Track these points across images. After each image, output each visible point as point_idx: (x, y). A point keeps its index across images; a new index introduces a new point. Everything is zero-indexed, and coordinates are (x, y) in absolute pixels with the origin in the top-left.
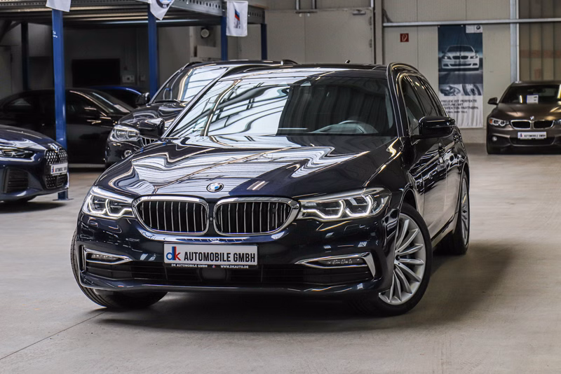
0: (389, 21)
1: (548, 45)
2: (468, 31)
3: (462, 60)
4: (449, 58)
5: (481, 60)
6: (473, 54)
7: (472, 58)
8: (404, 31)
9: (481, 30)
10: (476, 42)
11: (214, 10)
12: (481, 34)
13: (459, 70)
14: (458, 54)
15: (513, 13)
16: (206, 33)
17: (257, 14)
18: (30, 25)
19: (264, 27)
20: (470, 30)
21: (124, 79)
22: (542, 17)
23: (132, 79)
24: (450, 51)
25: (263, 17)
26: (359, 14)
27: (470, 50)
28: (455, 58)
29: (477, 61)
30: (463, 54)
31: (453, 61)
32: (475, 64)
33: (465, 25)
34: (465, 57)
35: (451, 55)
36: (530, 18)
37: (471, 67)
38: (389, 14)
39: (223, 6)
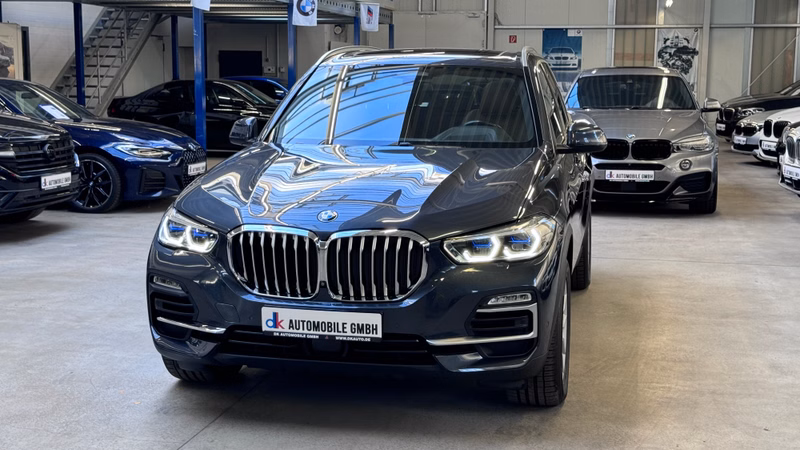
0: (500, 24)
1: (640, 50)
2: (569, 35)
3: (563, 61)
4: (551, 58)
5: (580, 61)
6: (573, 55)
7: (572, 59)
8: (512, 33)
9: (581, 35)
10: (576, 45)
11: (348, 12)
12: (581, 38)
13: (560, 69)
14: (559, 55)
15: (611, 20)
16: (339, 30)
17: (386, 16)
18: (180, 19)
19: (391, 27)
20: (571, 34)
21: (266, 71)
22: (636, 23)
23: (273, 70)
24: (552, 52)
25: (391, 17)
26: (475, 16)
27: (571, 52)
28: (557, 58)
29: (576, 62)
30: (564, 55)
31: (554, 61)
32: (574, 65)
33: (567, 29)
34: (567, 58)
35: (554, 55)
36: (625, 24)
37: (571, 66)
38: (500, 18)
39: (357, 8)
